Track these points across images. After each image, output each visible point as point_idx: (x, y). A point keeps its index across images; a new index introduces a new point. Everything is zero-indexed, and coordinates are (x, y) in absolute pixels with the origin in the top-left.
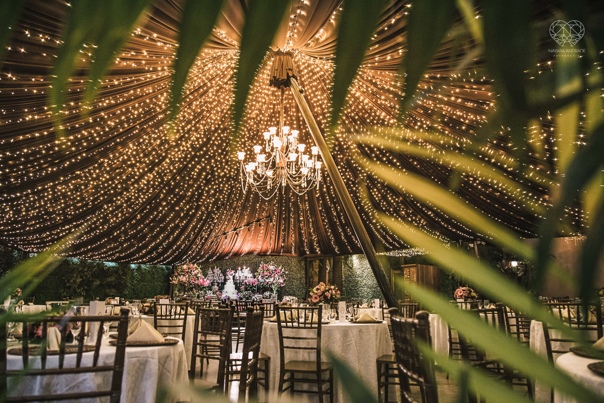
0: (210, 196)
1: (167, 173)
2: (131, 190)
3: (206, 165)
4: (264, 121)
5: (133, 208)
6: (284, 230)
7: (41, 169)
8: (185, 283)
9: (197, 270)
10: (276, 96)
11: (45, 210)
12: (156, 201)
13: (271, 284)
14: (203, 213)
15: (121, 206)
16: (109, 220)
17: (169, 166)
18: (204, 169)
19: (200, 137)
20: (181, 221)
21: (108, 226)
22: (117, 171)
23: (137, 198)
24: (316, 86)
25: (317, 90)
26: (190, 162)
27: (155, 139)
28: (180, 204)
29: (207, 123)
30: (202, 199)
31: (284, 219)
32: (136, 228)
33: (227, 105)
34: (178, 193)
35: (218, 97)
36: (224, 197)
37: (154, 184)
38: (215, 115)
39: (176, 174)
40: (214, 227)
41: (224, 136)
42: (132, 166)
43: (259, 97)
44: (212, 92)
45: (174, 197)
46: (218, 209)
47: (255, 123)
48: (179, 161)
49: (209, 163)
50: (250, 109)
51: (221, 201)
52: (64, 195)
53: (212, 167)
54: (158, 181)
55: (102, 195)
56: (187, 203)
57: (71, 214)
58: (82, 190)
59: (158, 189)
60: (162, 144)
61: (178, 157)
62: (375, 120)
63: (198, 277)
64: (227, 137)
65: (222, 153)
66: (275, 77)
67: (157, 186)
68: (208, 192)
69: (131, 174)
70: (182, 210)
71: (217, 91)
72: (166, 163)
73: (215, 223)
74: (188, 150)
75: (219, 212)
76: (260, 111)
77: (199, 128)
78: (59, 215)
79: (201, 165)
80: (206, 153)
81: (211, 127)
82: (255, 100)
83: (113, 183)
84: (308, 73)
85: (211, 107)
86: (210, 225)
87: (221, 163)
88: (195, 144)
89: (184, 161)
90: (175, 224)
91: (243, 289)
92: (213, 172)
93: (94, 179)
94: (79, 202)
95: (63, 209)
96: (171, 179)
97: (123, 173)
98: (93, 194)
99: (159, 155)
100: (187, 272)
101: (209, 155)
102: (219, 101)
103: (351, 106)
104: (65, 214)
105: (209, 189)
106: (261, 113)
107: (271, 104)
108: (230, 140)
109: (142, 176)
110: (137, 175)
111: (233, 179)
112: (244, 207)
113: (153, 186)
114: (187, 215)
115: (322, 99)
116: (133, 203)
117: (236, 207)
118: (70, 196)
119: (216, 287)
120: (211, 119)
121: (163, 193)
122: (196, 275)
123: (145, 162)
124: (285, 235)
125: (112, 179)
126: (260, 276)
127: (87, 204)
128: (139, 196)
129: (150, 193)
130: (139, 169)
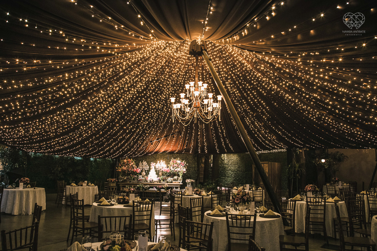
0: (146, 120)
1: (121, 107)
2: (99, 117)
3: (145, 102)
4: (182, 75)
5: (98, 128)
6: (187, 140)
7: (47, 107)
8: (125, 171)
9: (132, 163)
10: (190, 60)
11: (44, 130)
12: (112, 124)
13: (179, 172)
14: (140, 130)
15: (91, 127)
16: (83, 135)
17: (122, 103)
18: (143, 104)
19: (143, 85)
20: (127, 135)
21: (82, 139)
22: (91, 106)
23: (101, 122)
24: (216, 55)
25: (216, 57)
26: (135, 100)
27: (116, 87)
28: (127, 125)
29: (148, 76)
30: (141, 122)
31: (189, 133)
32: (99, 140)
33: (160, 65)
34: (126, 118)
35: (155, 60)
36: (153, 121)
37: (112, 114)
38: (152, 72)
39: (126, 107)
40: (146, 138)
41: (157, 85)
42: (100, 103)
43: (180, 61)
44: (153, 58)
45: (124, 121)
46: (149, 128)
47: (176, 76)
48: (129, 99)
49: (147, 101)
50: (174, 68)
51: (152, 123)
52: (57, 122)
53: (148, 103)
54: (115, 112)
55: (81, 121)
56: (131, 124)
57: (60, 132)
58: (68, 118)
59: (114, 117)
60: (120, 90)
61: (128, 97)
62: (253, 77)
63: (133, 167)
64: (159, 85)
65: (155, 95)
66: (193, 50)
67: (114, 115)
68: (144, 118)
69: (99, 108)
70: (128, 128)
71: (155, 57)
72: (121, 101)
73: (147, 136)
74: (134, 93)
75: (150, 130)
76: (180, 69)
77: (143, 79)
78: (53, 133)
79: (141, 102)
80: (145, 94)
81: (149, 79)
82: (177, 63)
83: (88, 113)
84: (211, 47)
85: (151, 67)
86: (143, 137)
87: (154, 100)
88: (139, 90)
89: (131, 100)
90: (123, 137)
91: (161, 175)
92: (149, 106)
93: (76, 112)
94: (65, 125)
95: (55, 129)
96: (123, 111)
97: (94, 107)
98: (75, 120)
99: (117, 96)
100: (127, 164)
101: (147, 96)
102: (156, 63)
103: (237, 68)
104: (56, 132)
105: (146, 116)
106: (180, 70)
107: (187, 65)
108: (160, 87)
109: (105, 109)
110: (102, 109)
111: (160, 110)
112: (165, 127)
113: (111, 115)
114: (130, 131)
115: (219, 63)
116: (98, 125)
117: (160, 126)
118: (61, 122)
119: (144, 173)
120: (150, 74)
121: (117, 119)
122: (132, 166)
123: (108, 101)
124: (188, 142)
125: (87, 111)
126: (171, 167)
127: (71, 126)
128: (103, 121)
129: (109, 119)
130: (104, 105)
